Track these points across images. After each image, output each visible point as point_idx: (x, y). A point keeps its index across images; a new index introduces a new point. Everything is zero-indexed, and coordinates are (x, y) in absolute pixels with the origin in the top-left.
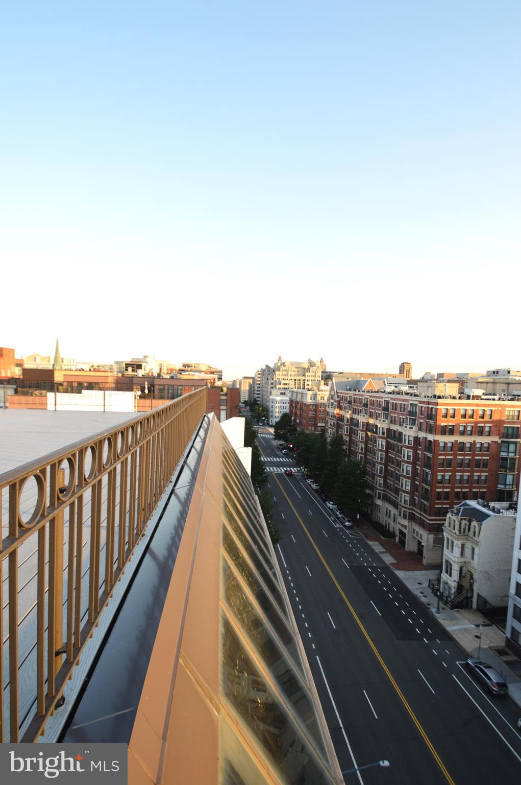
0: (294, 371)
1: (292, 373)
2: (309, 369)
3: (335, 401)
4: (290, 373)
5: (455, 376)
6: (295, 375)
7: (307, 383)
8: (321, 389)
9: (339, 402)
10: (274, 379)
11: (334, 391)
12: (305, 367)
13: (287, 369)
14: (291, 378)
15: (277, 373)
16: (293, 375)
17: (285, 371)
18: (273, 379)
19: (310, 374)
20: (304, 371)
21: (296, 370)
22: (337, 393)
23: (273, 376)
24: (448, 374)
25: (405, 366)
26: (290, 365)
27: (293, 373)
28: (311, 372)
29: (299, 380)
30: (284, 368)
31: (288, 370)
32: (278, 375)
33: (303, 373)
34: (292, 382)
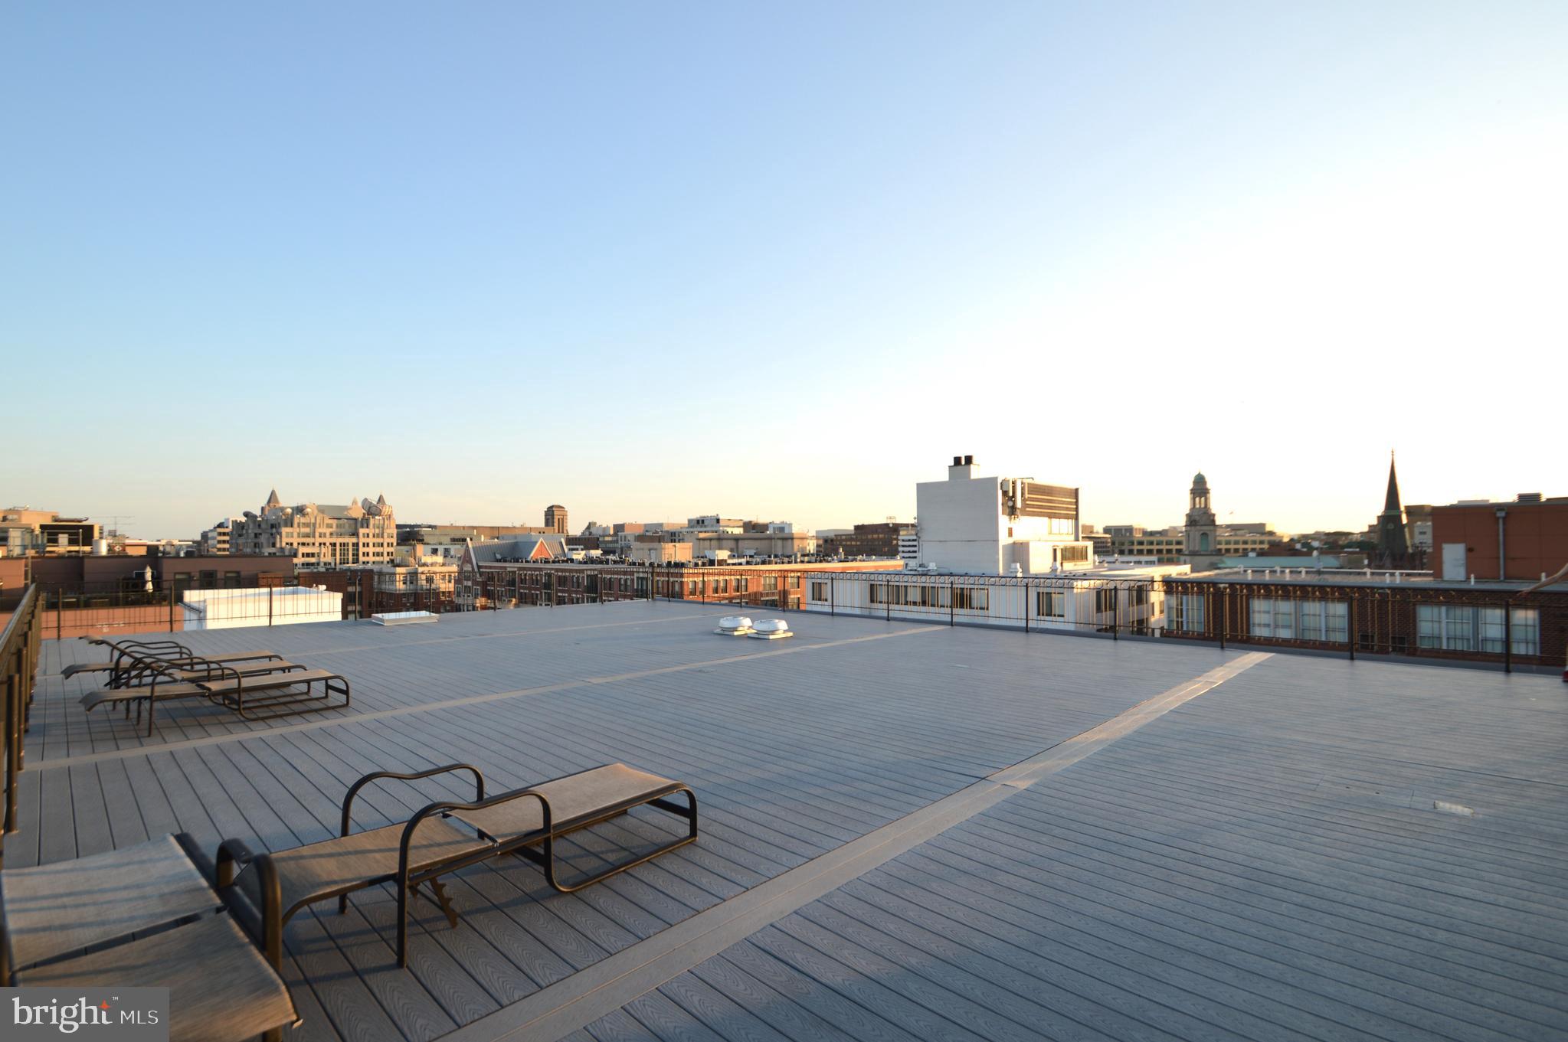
0: (329, 526)
1: (325, 529)
2: (368, 521)
3: (475, 583)
4: (318, 531)
5: (643, 528)
6: (331, 534)
7: (362, 550)
8: (423, 561)
9: (484, 585)
10: (278, 545)
11: (472, 563)
12: (354, 515)
13: (313, 521)
14: (322, 540)
15: (285, 530)
16: (328, 535)
17: (307, 525)
18: (274, 545)
19: (371, 531)
20: (354, 526)
21: (334, 522)
22: (479, 567)
23: (275, 538)
24: (631, 525)
25: (555, 513)
26: (316, 512)
27: (328, 531)
28: (371, 526)
29: (343, 545)
30: (303, 520)
31: (314, 525)
32: (288, 537)
33: (351, 530)
34: (326, 551)
